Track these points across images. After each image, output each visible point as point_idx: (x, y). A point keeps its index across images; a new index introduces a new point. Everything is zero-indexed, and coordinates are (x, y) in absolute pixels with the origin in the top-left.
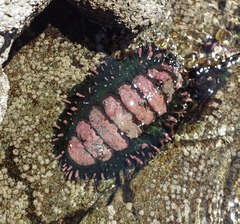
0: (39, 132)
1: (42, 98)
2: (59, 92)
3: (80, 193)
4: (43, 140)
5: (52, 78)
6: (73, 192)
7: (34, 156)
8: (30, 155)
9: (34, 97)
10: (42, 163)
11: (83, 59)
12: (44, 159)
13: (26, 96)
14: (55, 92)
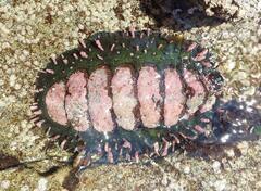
0: (31, 51)
1: (59, 20)
2: (82, 27)
3: (28, 141)
4: (29, 63)
5: (85, 9)
6: (22, 135)
7: (8, 71)
8: (5, 67)
9: (53, 13)
10: (12, 84)
11: (128, 12)
12: (17, 82)
13: (44, 7)
14: (77, 24)
